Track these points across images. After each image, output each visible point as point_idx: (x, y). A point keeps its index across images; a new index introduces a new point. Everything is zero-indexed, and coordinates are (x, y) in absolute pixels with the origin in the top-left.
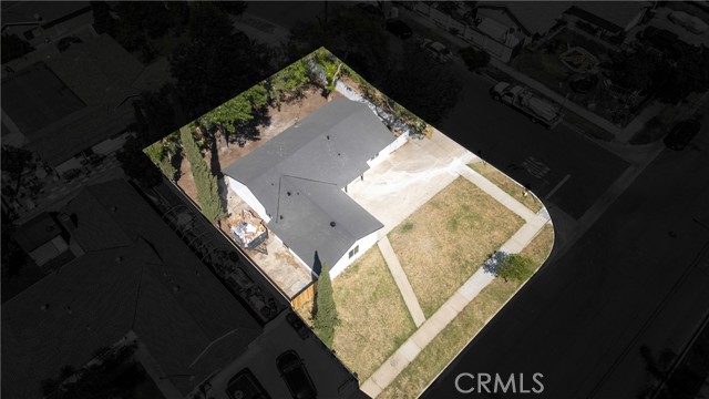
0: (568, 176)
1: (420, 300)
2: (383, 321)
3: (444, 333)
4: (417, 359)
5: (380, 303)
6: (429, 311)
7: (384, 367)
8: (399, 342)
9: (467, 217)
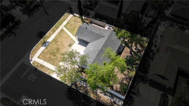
0: (22, 77)
1: (64, 31)
2: (71, 25)
3: (58, 27)
4: (63, 22)
5: (73, 27)
6: (62, 30)
7: (70, 19)
8: (68, 23)
9: (54, 52)
